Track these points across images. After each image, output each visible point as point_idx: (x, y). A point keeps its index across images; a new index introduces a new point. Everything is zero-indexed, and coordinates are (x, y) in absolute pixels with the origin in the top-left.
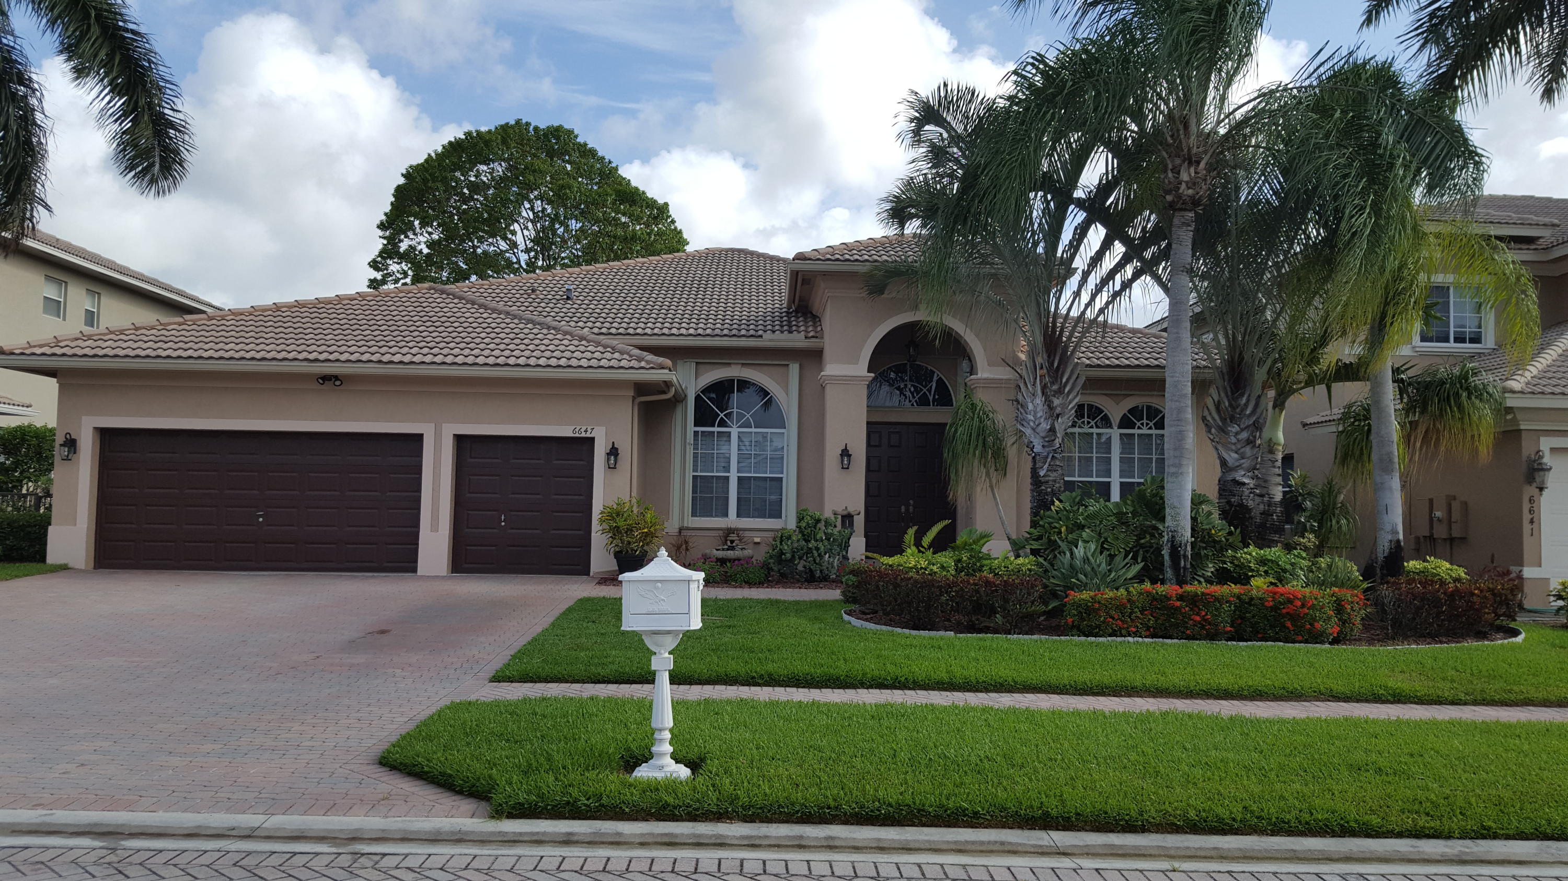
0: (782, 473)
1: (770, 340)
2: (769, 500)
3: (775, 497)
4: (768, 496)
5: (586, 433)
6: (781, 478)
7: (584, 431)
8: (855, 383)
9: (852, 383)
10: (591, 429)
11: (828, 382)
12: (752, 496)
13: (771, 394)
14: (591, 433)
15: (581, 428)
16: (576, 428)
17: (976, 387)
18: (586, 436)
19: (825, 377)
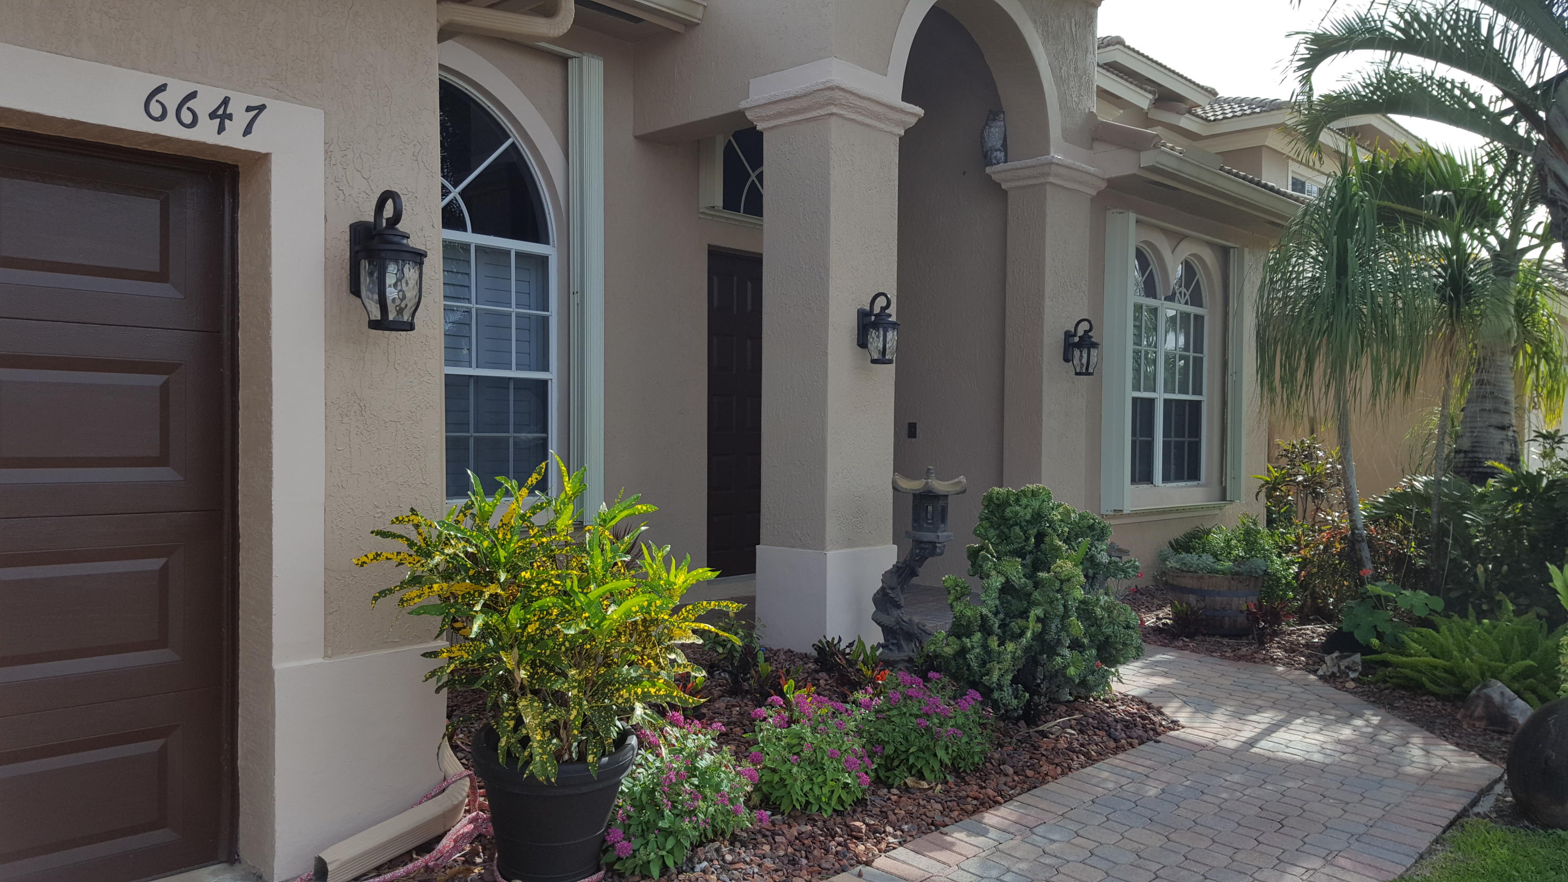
0: (546, 369)
2: (515, 443)
3: (530, 435)
4: (512, 434)
5: (221, 129)
6: (544, 383)
7: (213, 116)
8: (882, 126)
9: (877, 124)
10: (249, 109)
11: (835, 110)
12: (472, 434)
13: (515, 137)
14: (248, 131)
15: (193, 95)
16: (162, 88)
17: (1044, 184)
18: (223, 140)
19: (837, 94)
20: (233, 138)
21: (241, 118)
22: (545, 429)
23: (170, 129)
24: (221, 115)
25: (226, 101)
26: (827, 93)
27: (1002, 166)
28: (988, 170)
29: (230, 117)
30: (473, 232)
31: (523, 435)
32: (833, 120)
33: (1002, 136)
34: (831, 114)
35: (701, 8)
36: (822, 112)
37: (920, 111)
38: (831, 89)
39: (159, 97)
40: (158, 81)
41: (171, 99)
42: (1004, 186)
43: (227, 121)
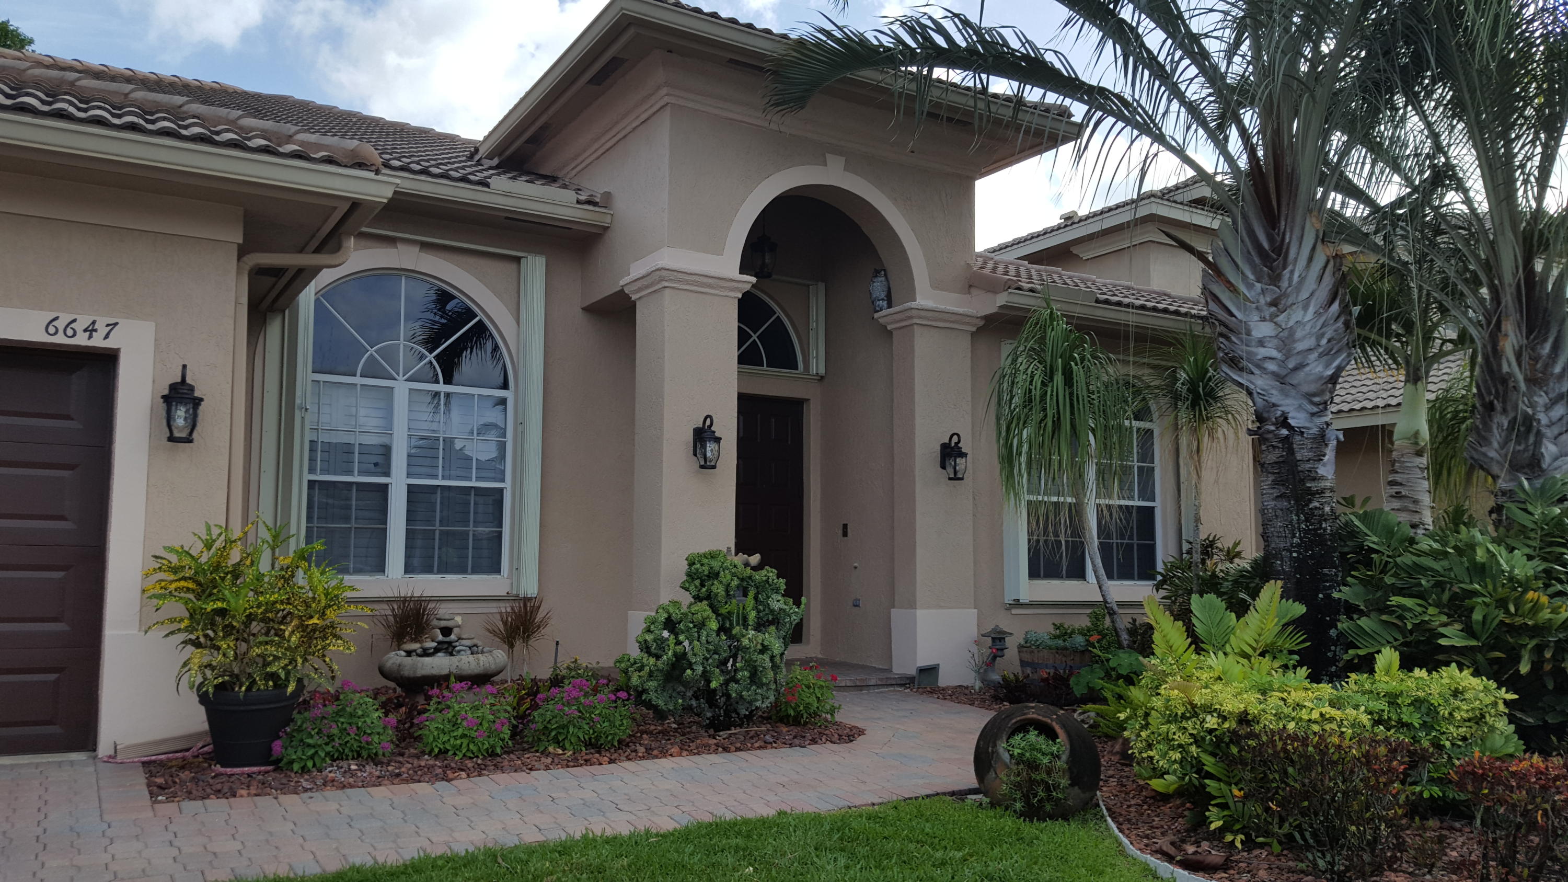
0: (503, 481)
1: (507, 195)
2: (474, 535)
3: (487, 530)
4: (471, 528)
5: (90, 337)
6: (501, 491)
7: (85, 330)
8: (717, 292)
9: (712, 291)
10: (108, 325)
11: (666, 284)
12: (437, 527)
13: (481, 316)
14: (107, 336)
15: (74, 321)
16: (56, 319)
17: (912, 325)
18: (91, 343)
19: (664, 273)
20: (97, 341)
21: (102, 330)
22: (500, 525)
23: (60, 339)
24: (91, 330)
25: (94, 323)
26: (658, 273)
27: (884, 312)
28: (876, 315)
29: (96, 330)
30: (445, 383)
31: (480, 529)
32: (667, 291)
33: (886, 289)
34: (665, 287)
35: (609, 216)
36: (660, 286)
37: (753, 280)
38: (658, 270)
39: (54, 323)
40: (54, 315)
41: (60, 324)
42: (889, 328)
43: (94, 333)
